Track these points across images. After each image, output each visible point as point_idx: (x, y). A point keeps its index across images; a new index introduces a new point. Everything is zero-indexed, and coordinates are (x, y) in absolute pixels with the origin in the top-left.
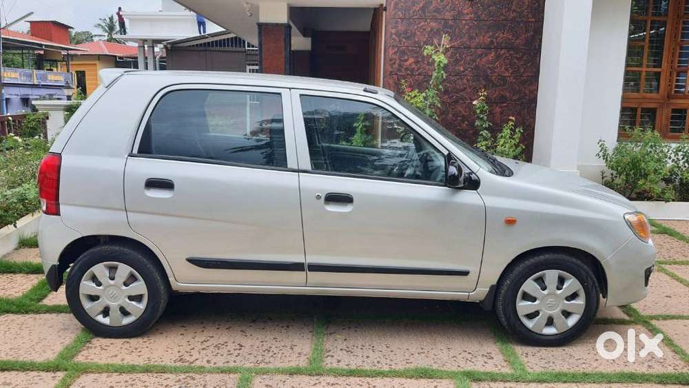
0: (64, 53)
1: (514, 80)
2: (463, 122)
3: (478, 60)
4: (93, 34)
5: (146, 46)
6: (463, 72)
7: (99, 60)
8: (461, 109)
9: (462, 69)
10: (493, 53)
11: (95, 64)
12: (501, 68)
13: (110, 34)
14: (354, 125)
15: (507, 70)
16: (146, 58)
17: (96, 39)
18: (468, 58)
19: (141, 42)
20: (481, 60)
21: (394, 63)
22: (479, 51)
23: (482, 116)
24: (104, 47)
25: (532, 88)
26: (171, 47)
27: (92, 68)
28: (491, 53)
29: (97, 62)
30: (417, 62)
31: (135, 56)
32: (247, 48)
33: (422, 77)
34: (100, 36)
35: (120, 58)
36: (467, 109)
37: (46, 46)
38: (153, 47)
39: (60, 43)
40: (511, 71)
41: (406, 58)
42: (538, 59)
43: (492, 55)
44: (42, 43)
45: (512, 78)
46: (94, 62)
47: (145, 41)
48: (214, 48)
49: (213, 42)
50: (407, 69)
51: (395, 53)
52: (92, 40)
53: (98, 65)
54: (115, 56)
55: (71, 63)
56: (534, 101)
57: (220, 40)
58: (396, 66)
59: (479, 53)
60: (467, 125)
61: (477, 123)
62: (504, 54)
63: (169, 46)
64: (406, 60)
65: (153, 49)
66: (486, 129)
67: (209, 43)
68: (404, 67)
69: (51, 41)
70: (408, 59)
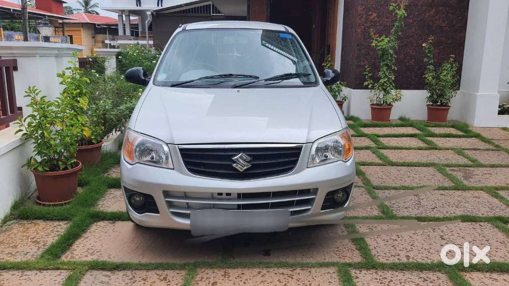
0: (60, 21)
1: (449, 29)
2: (412, 59)
3: (423, 15)
4: (73, 8)
5: (123, 15)
6: (413, 23)
7: (83, 27)
8: (410, 51)
9: (411, 21)
10: (434, 9)
11: (80, 30)
12: (439, 21)
13: (86, 8)
14: (323, 65)
15: (444, 21)
16: (124, 25)
17: (75, 12)
18: (416, 13)
19: (121, 12)
20: (425, 15)
21: (362, 17)
22: (424, 8)
23: (429, 55)
24: (85, 17)
25: (462, 35)
26: (156, 14)
27: (78, 33)
28: (433, 9)
29: (81, 29)
30: (378, 16)
31: (115, 23)
32: (212, 14)
33: (382, 27)
34: (78, 9)
35: (99, 25)
36: (414, 51)
37: (48, 16)
38: (129, 16)
39: (57, 14)
40: (446, 22)
41: (371, 13)
42: (466, 14)
43: (434, 11)
44: (45, 14)
45: (447, 28)
46: (78, 29)
47: (123, 11)
48: (188, 14)
49: (186, 10)
50: (371, 21)
51: (363, 10)
52: (72, 13)
53: (82, 31)
54: (95, 24)
55: (65, 29)
56: (462, 44)
57: (192, 9)
58: (363, 19)
59: (424, 9)
60: (414, 62)
61: (425, 60)
62: (442, 10)
63: (155, 13)
64: (371, 15)
65: (129, 18)
66: (431, 64)
67: (184, 11)
68: (370, 20)
69: (51, 12)
70: (372, 14)
